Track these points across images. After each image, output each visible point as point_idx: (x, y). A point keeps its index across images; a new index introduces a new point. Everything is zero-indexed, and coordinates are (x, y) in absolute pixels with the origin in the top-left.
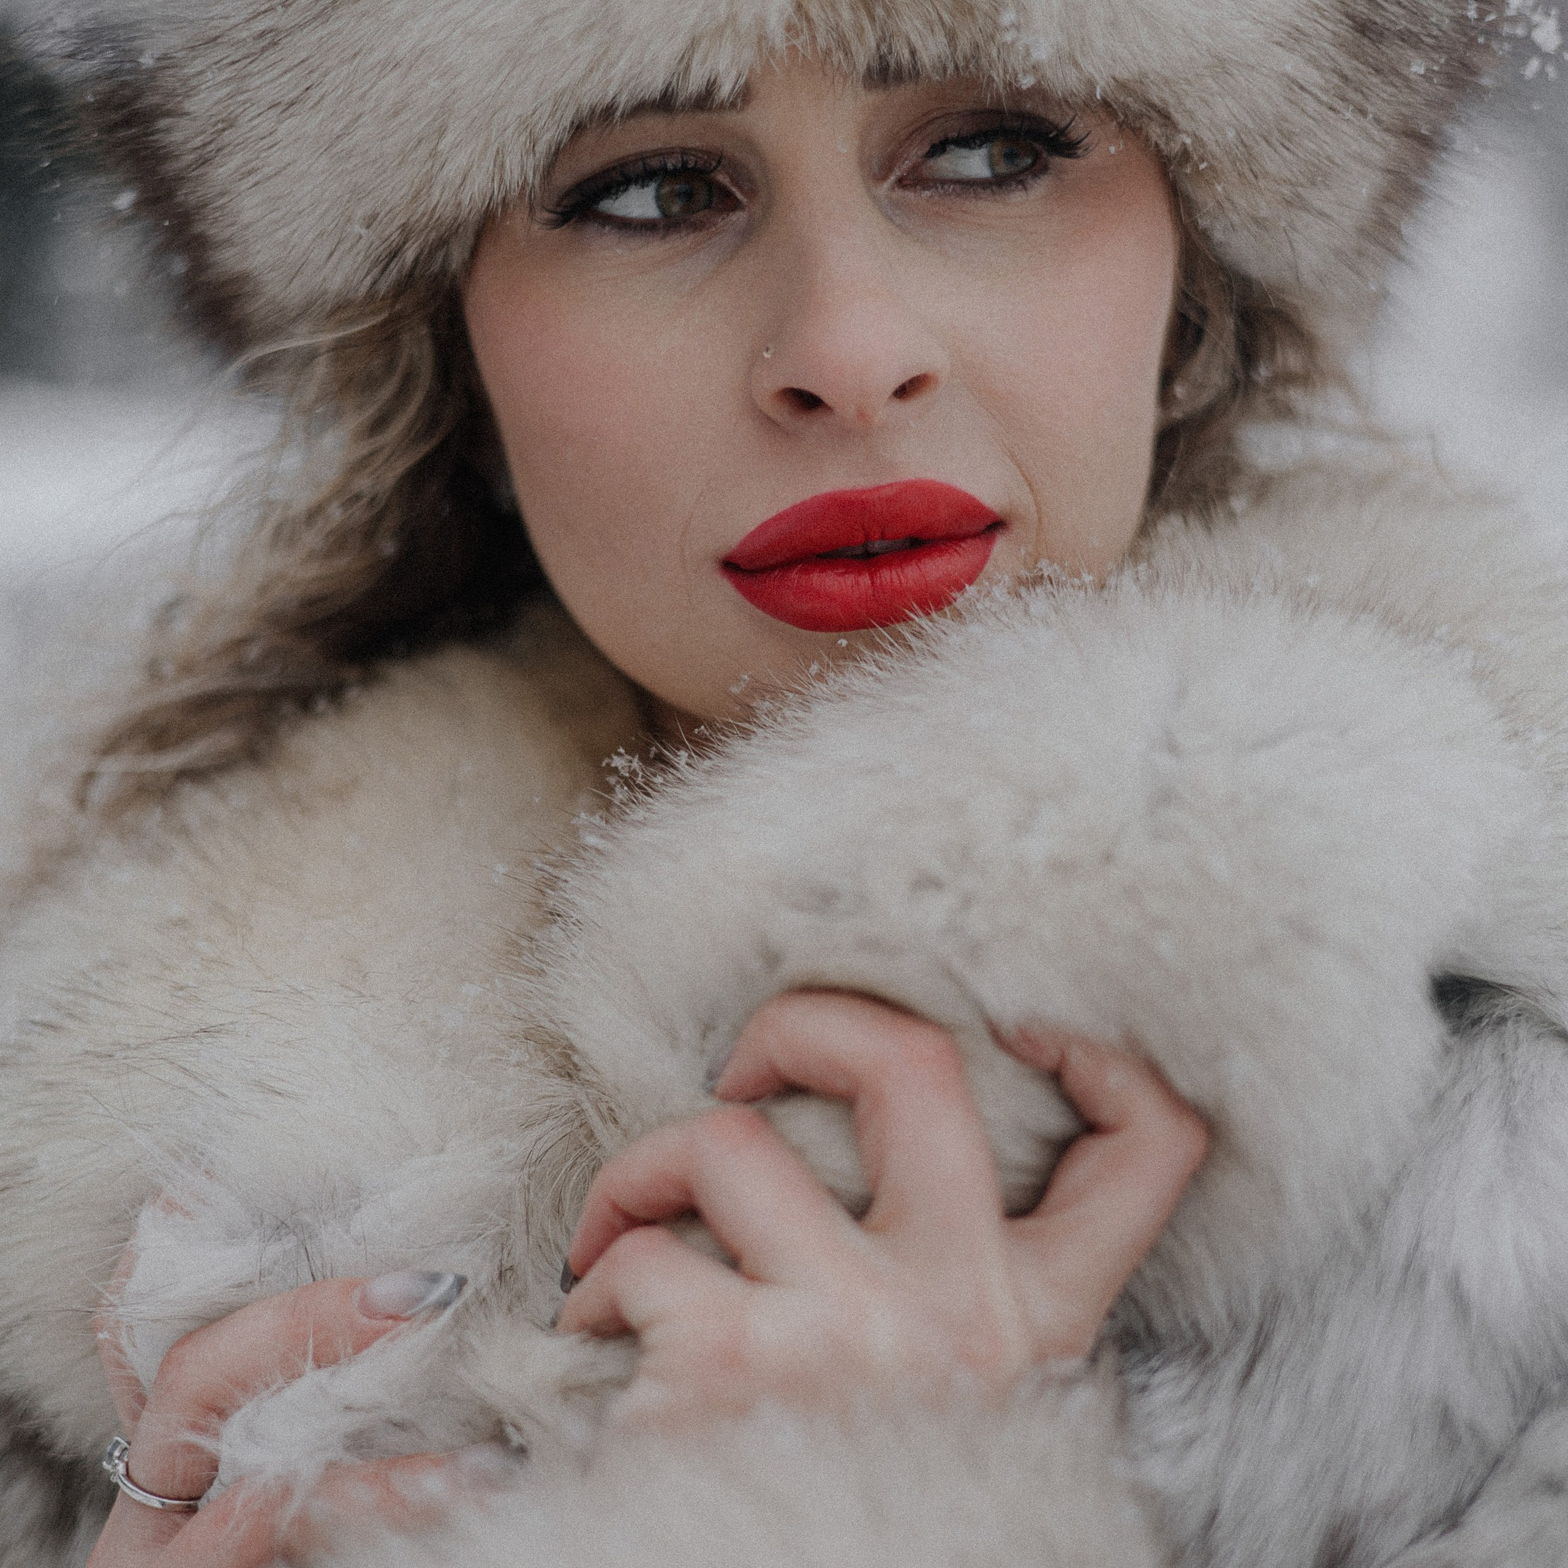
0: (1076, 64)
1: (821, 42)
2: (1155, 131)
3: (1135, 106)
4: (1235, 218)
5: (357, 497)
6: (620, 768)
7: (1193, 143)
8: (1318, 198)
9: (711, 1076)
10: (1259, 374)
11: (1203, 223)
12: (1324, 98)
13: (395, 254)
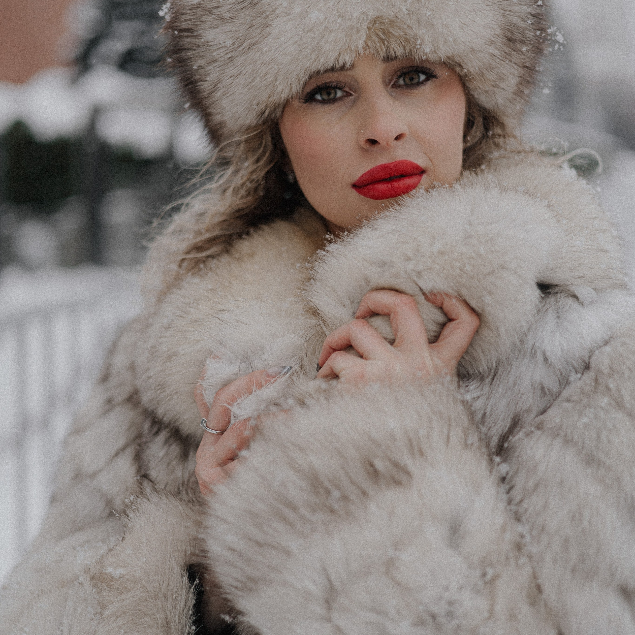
0: (436, 53)
1: (371, 51)
2: (458, 69)
3: (452, 63)
4: (480, 91)
5: (253, 180)
6: (328, 238)
7: (467, 71)
8: (502, 85)
9: (354, 313)
10: (490, 133)
11: (472, 93)
12: (501, 58)
13: (263, 113)
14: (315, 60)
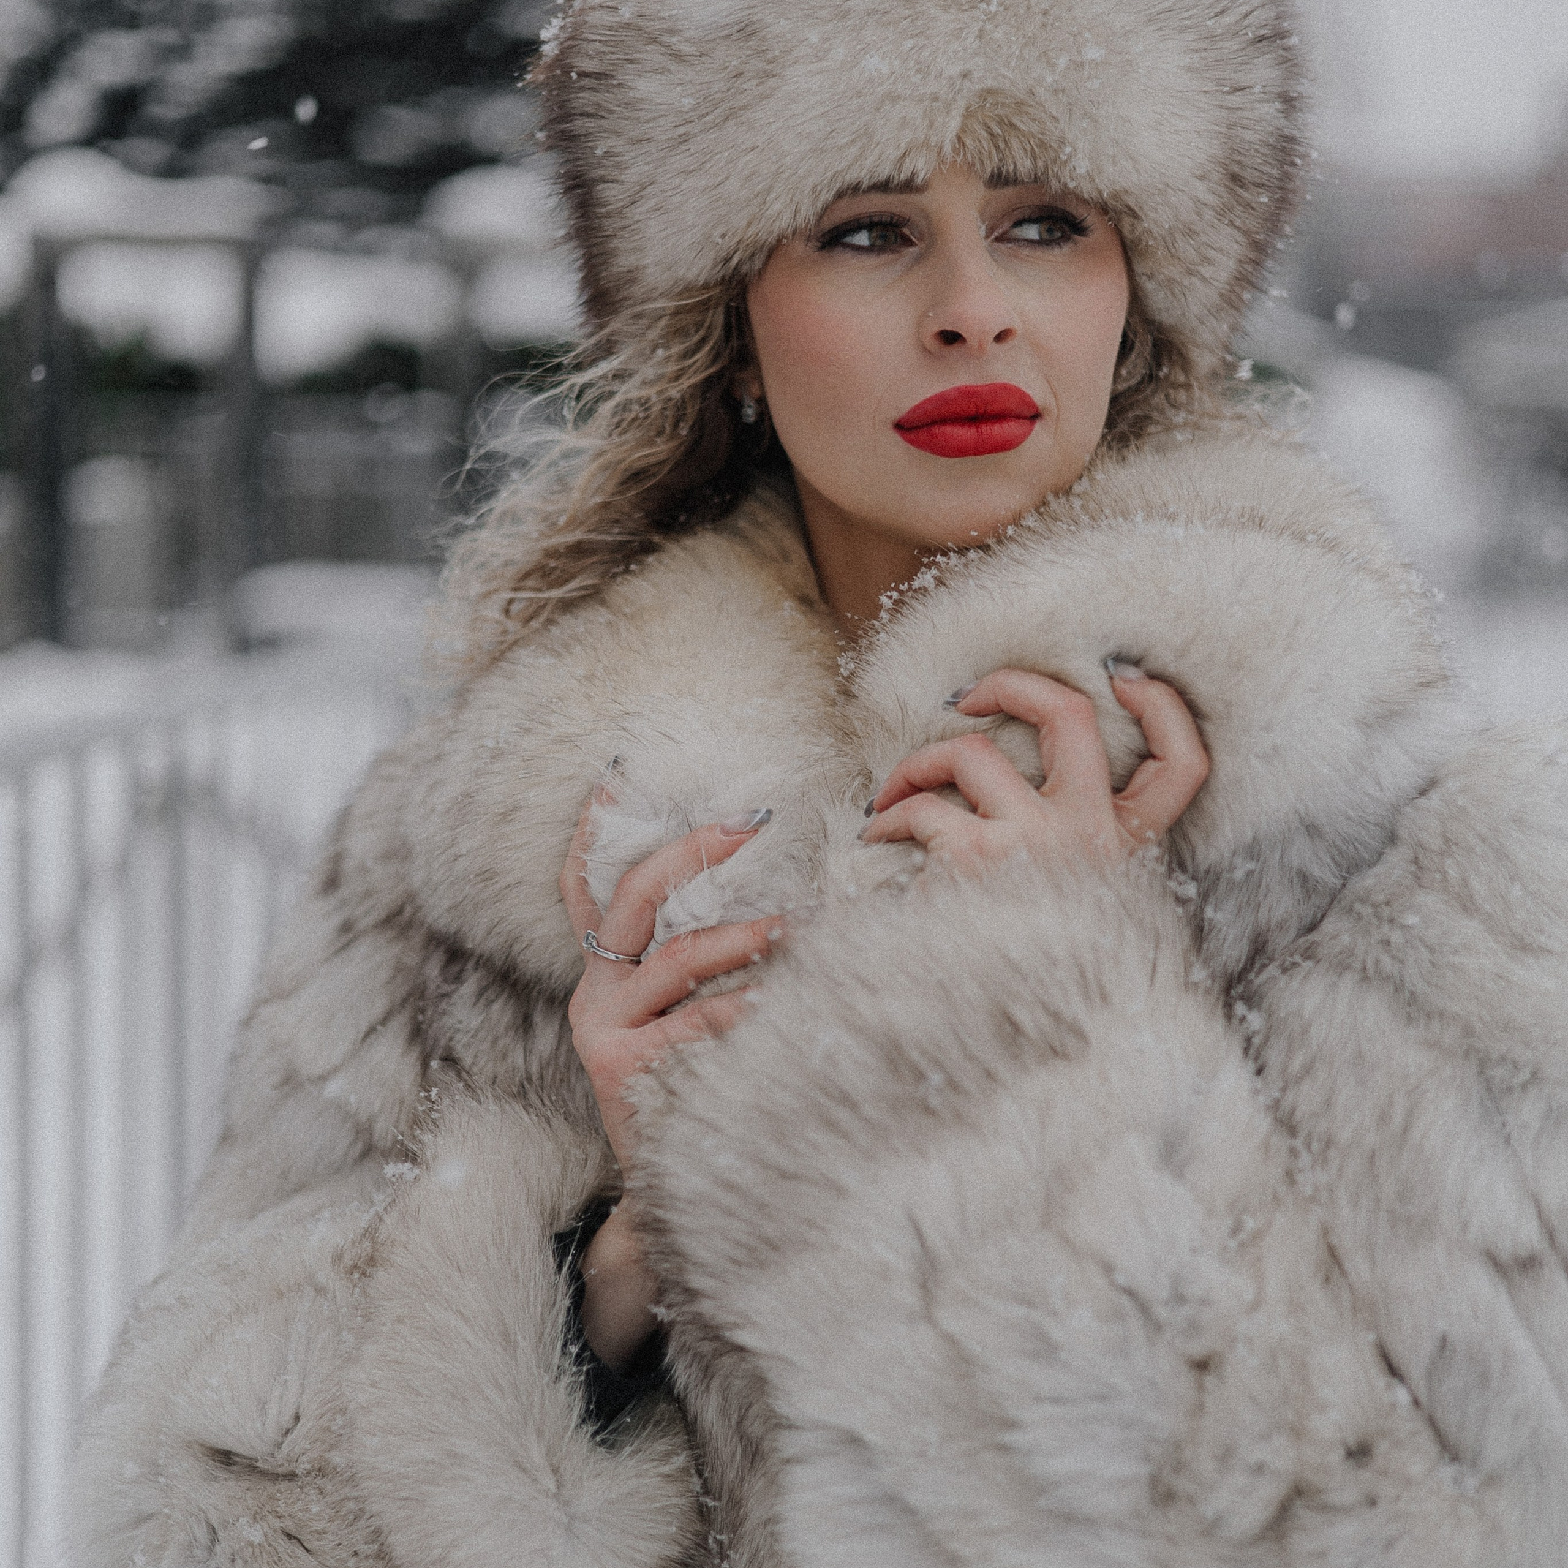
14: (856, 160)
